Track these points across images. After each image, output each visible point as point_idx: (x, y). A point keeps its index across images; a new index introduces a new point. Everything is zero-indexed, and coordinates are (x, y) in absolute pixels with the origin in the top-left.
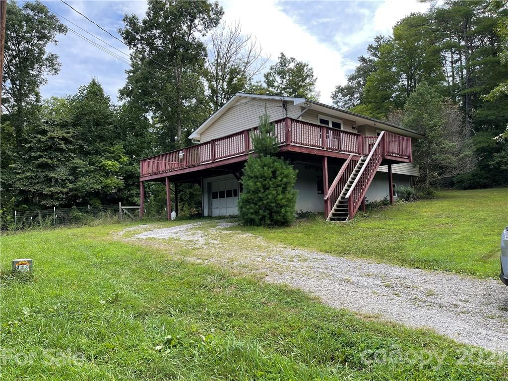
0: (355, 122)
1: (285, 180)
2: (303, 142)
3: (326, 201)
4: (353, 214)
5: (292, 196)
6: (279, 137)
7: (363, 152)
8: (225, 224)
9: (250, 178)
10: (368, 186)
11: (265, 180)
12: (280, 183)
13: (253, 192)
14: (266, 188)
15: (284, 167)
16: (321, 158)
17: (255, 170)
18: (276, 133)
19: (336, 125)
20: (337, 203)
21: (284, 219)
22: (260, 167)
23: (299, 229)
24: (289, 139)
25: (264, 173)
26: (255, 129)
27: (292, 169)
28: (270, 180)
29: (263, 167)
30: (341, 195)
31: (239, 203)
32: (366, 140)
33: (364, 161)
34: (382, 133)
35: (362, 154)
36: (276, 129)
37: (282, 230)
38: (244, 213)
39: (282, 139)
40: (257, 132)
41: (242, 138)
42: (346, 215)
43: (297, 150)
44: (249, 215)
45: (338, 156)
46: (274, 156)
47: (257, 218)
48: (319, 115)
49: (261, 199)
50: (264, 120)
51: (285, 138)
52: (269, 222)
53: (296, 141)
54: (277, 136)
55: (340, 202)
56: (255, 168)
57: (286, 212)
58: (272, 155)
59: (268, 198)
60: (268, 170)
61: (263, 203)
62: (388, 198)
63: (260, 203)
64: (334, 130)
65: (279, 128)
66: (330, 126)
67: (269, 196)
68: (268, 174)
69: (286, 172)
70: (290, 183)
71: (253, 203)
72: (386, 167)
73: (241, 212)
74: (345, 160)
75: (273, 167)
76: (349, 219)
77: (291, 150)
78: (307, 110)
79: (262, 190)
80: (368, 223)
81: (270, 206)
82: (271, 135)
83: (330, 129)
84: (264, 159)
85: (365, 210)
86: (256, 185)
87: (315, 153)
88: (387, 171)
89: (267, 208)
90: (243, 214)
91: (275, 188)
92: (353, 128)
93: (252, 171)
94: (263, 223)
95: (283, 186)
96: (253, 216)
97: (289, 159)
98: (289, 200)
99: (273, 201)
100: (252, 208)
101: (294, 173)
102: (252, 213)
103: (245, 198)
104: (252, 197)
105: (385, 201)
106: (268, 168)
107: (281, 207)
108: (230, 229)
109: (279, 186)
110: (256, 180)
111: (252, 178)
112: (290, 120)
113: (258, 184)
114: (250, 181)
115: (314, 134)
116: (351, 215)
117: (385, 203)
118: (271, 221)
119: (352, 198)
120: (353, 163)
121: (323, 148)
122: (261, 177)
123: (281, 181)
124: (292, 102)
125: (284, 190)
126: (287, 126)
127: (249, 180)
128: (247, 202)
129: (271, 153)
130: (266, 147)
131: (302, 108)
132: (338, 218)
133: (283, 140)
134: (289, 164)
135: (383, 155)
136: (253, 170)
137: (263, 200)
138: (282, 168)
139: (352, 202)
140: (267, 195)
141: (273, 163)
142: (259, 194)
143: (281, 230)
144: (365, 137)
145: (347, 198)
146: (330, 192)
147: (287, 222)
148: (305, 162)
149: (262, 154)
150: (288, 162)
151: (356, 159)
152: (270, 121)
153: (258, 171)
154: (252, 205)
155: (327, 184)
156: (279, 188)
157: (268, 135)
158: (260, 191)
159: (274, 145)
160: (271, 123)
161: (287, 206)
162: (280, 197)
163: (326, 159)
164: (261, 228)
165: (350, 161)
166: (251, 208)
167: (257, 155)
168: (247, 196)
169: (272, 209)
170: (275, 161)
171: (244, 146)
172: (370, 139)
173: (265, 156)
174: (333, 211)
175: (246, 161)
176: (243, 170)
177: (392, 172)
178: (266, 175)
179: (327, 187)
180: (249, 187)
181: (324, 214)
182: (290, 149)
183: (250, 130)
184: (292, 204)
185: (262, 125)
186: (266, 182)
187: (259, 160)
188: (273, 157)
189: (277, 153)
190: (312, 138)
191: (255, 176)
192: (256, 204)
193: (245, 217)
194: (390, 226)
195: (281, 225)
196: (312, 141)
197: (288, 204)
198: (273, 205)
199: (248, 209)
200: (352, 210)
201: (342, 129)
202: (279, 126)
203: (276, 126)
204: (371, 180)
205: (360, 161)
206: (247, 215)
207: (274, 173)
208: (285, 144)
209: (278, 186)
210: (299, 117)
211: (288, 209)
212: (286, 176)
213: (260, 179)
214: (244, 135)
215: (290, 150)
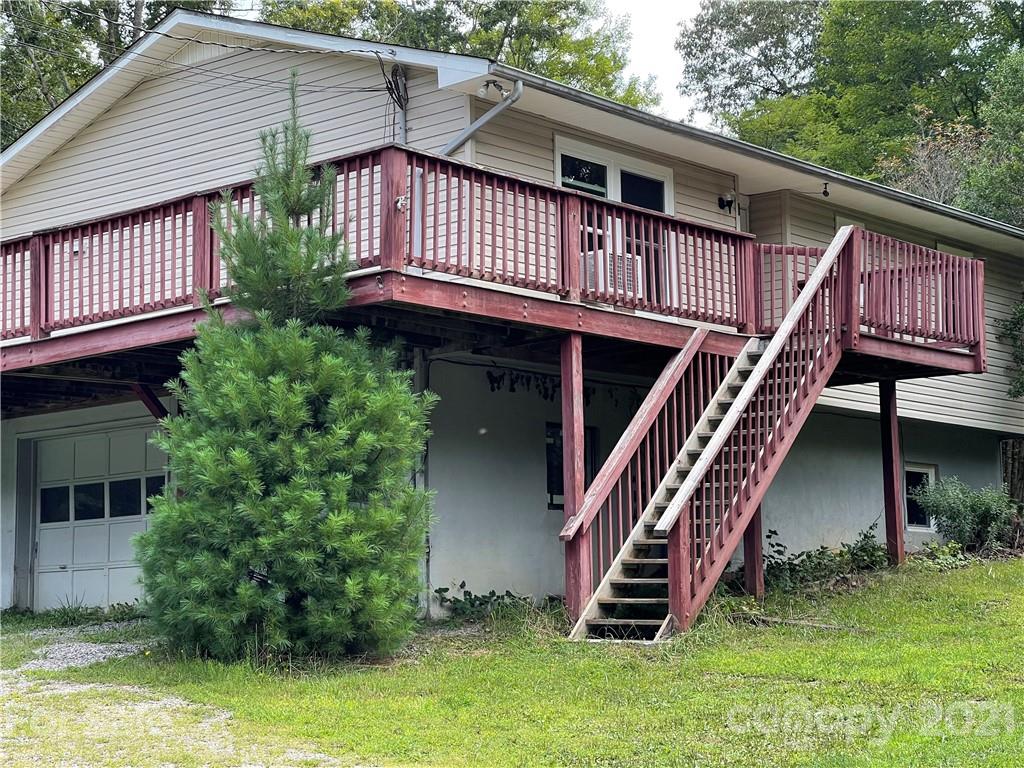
0: (734, 178)
1: (367, 438)
2: (465, 262)
3: (572, 545)
4: (692, 608)
5: (400, 518)
6: (352, 237)
7: (758, 319)
8: (75, 650)
9: (202, 427)
10: (766, 478)
11: (273, 437)
12: (343, 454)
13: (213, 494)
14: (274, 477)
15: (370, 377)
16: (555, 341)
17: (227, 388)
18: (340, 218)
19: (642, 192)
20: (625, 553)
21: (358, 627)
22: (250, 374)
23: (425, 678)
24: (399, 247)
25: (267, 405)
26: (242, 190)
27: (405, 387)
28: (299, 435)
29: (263, 374)
30: (645, 517)
31: (143, 543)
32: (784, 263)
33: (754, 359)
34: (843, 233)
35: (751, 326)
36: (340, 196)
37: (346, 679)
38: (165, 594)
39: (365, 245)
40: (251, 208)
41: (182, 228)
42: (659, 612)
43: (434, 299)
44: (187, 605)
45: (633, 334)
46: (322, 323)
47: (222, 622)
48: (558, 138)
49: (249, 530)
50: (285, 152)
51: (377, 243)
52: (281, 640)
53: (429, 256)
54: (345, 233)
55: (640, 550)
56: (229, 378)
57: (367, 592)
58: (314, 317)
59: (282, 527)
60: (290, 389)
61: (256, 549)
62: (881, 538)
63: (243, 550)
64: (629, 212)
65: (353, 194)
66: (614, 194)
67: (288, 517)
68: (287, 410)
69: (376, 401)
70: (394, 454)
71: (210, 548)
72: (874, 388)
73: (151, 588)
74: (670, 353)
75: (314, 377)
76: (673, 631)
77: (407, 299)
78: (500, 115)
79: (256, 488)
80: (757, 652)
81: (291, 562)
82: (316, 222)
83: (612, 209)
84: (270, 337)
85: (760, 589)
86: (229, 460)
87: (526, 315)
88: (877, 409)
89: (276, 571)
90: (163, 601)
91: (322, 474)
92: (723, 204)
93: (213, 392)
94: (251, 643)
95: (361, 468)
96: (205, 614)
97: (399, 341)
98: (387, 538)
99: (308, 539)
100: (202, 570)
101: (415, 409)
102: (201, 599)
103: (172, 524)
104: (207, 518)
105: (862, 549)
106: (292, 380)
107: (345, 570)
108: (94, 672)
109: (343, 470)
110: (228, 434)
111: (211, 424)
112: (404, 158)
113: (238, 455)
114: (202, 441)
115: (521, 223)
116: (679, 614)
117: (864, 560)
118: (290, 638)
119: (684, 531)
120: (708, 369)
121: (566, 295)
122: (255, 424)
123: (351, 442)
124: (432, 73)
125: (363, 488)
126: (389, 185)
127: (196, 434)
128: (180, 540)
129: (311, 309)
130: (287, 280)
131: (479, 106)
132: (616, 627)
133: (371, 248)
134: (398, 366)
135: (844, 336)
136: (218, 386)
137: (258, 535)
138: (359, 382)
139: (684, 553)
140: (277, 511)
141: (317, 355)
142: (240, 507)
143: (335, 682)
144: (768, 252)
145: (662, 535)
146: (589, 502)
147: (374, 642)
148: (485, 358)
149: (263, 315)
150: (389, 353)
151: (721, 348)
152: (311, 161)
153: (242, 392)
154: (203, 558)
155: (579, 463)
156: (341, 477)
157: (304, 224)
158: (244, 489)
159: (329, 271)
160: (317, 170)
161: (374, 566)
162: (337, 521)
163: (577, 344)
164: (239, 669)
165: (696, 358)
166: (198, 572)
167: (245, 316)
168: (182, 514)
169: (302, 575)
170: (328, 350)
171: (190, 270)
172: (800, 259)
173: (280, 323)
174: (604, 592)
175: (188, 343)
176: (171, 384)
177: (900, 413)
178: (277, 412)
179: (580, 476)
180: (196, 467)
181: (559, 607)
182: (400, 293)
183: (213, 196)
184: (398, 556)
185: (273, 175)
186: (274, 447)
187: (247, 340)
188: (316, 330)
189: (341, 311)
190: (510, 243)
191: (225, 417)
192: (225, 553)
193: (169, 616)
194: (847, 665)
195: (342, 657)
196: (510, 254)
197: (377, 558)
198: (304, 557)
199: (184, 578)
200: (686, 589)
201: (670, 210)
202: (353, 183)
203: (340, 186)
204: (783, 449)
205: (740, 362)
206: (177, 606)
207: (317, 404)
208: (377, 269)
209: (334, 467)
210: (463, 144)
211: (377, 578)
212: (378, 422)
213: (250, 434)
214: (190, 220)
215: (398, 296)
